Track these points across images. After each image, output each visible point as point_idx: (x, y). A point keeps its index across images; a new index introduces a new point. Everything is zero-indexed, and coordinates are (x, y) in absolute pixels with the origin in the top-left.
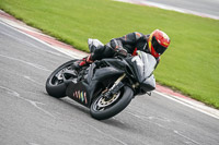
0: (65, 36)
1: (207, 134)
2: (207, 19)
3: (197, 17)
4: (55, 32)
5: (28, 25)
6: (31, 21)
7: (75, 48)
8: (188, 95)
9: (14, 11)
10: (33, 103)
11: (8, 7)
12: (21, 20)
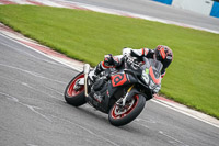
0: (59, 46)
1: (189, 133)
2: (188, 29)
3: (179, 28)
4: (50, 42)
5: (26, 36)
6: (27, 32)
7: (69, 57)
8: (172, 99)
9: (12, 24)
10: (31, 107)
11: (7, 20)
12: (19, 31)
